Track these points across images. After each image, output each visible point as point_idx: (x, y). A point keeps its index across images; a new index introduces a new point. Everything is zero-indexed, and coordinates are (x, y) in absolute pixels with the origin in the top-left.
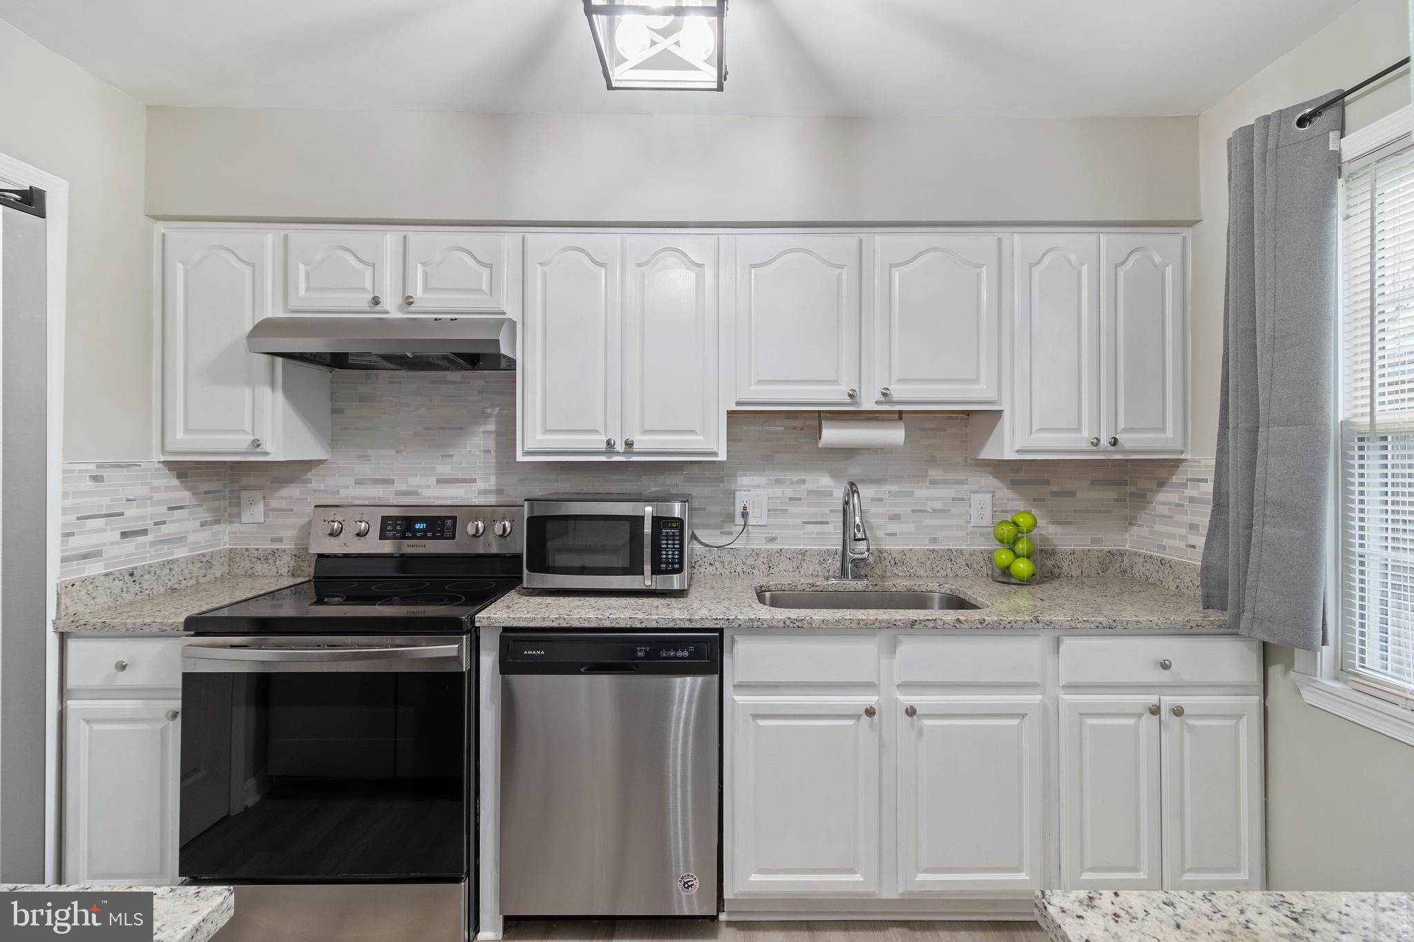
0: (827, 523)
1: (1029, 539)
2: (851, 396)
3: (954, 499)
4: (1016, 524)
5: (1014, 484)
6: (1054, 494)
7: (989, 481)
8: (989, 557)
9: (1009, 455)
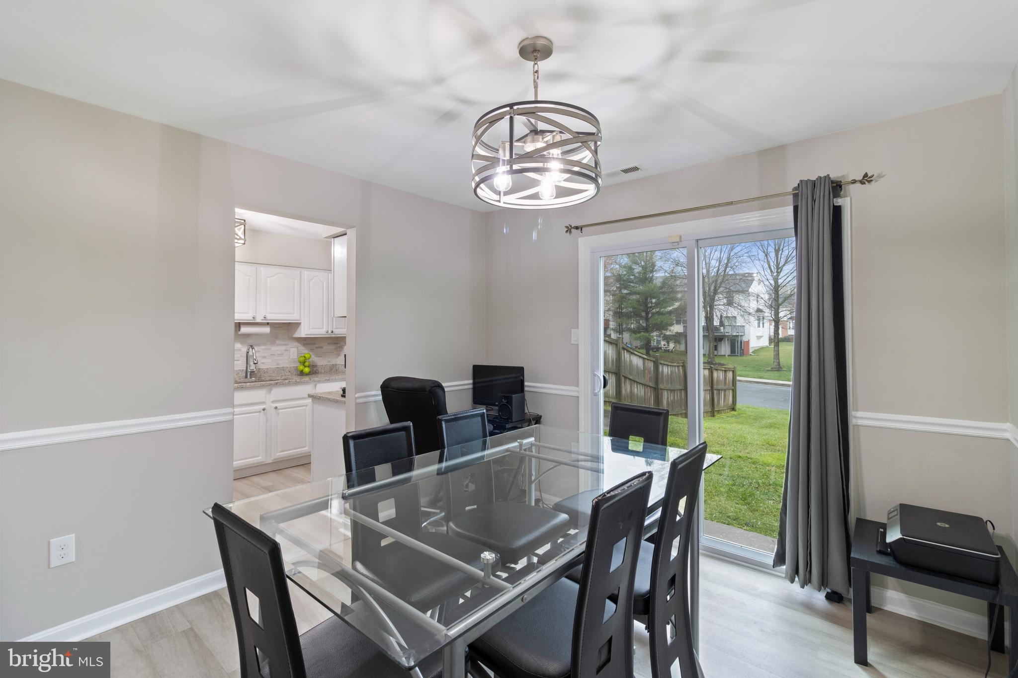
0: (239, 360)
1: (309, 362)
2: (254, 318)
3: (285, 350)
4: (305, 357)
5: (304, 345)
6: (316, 348)
7: (296, 344)
8: (296, 368)
9: (303, 335)
